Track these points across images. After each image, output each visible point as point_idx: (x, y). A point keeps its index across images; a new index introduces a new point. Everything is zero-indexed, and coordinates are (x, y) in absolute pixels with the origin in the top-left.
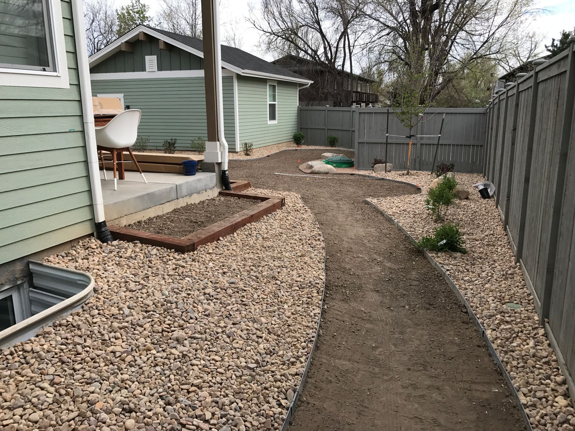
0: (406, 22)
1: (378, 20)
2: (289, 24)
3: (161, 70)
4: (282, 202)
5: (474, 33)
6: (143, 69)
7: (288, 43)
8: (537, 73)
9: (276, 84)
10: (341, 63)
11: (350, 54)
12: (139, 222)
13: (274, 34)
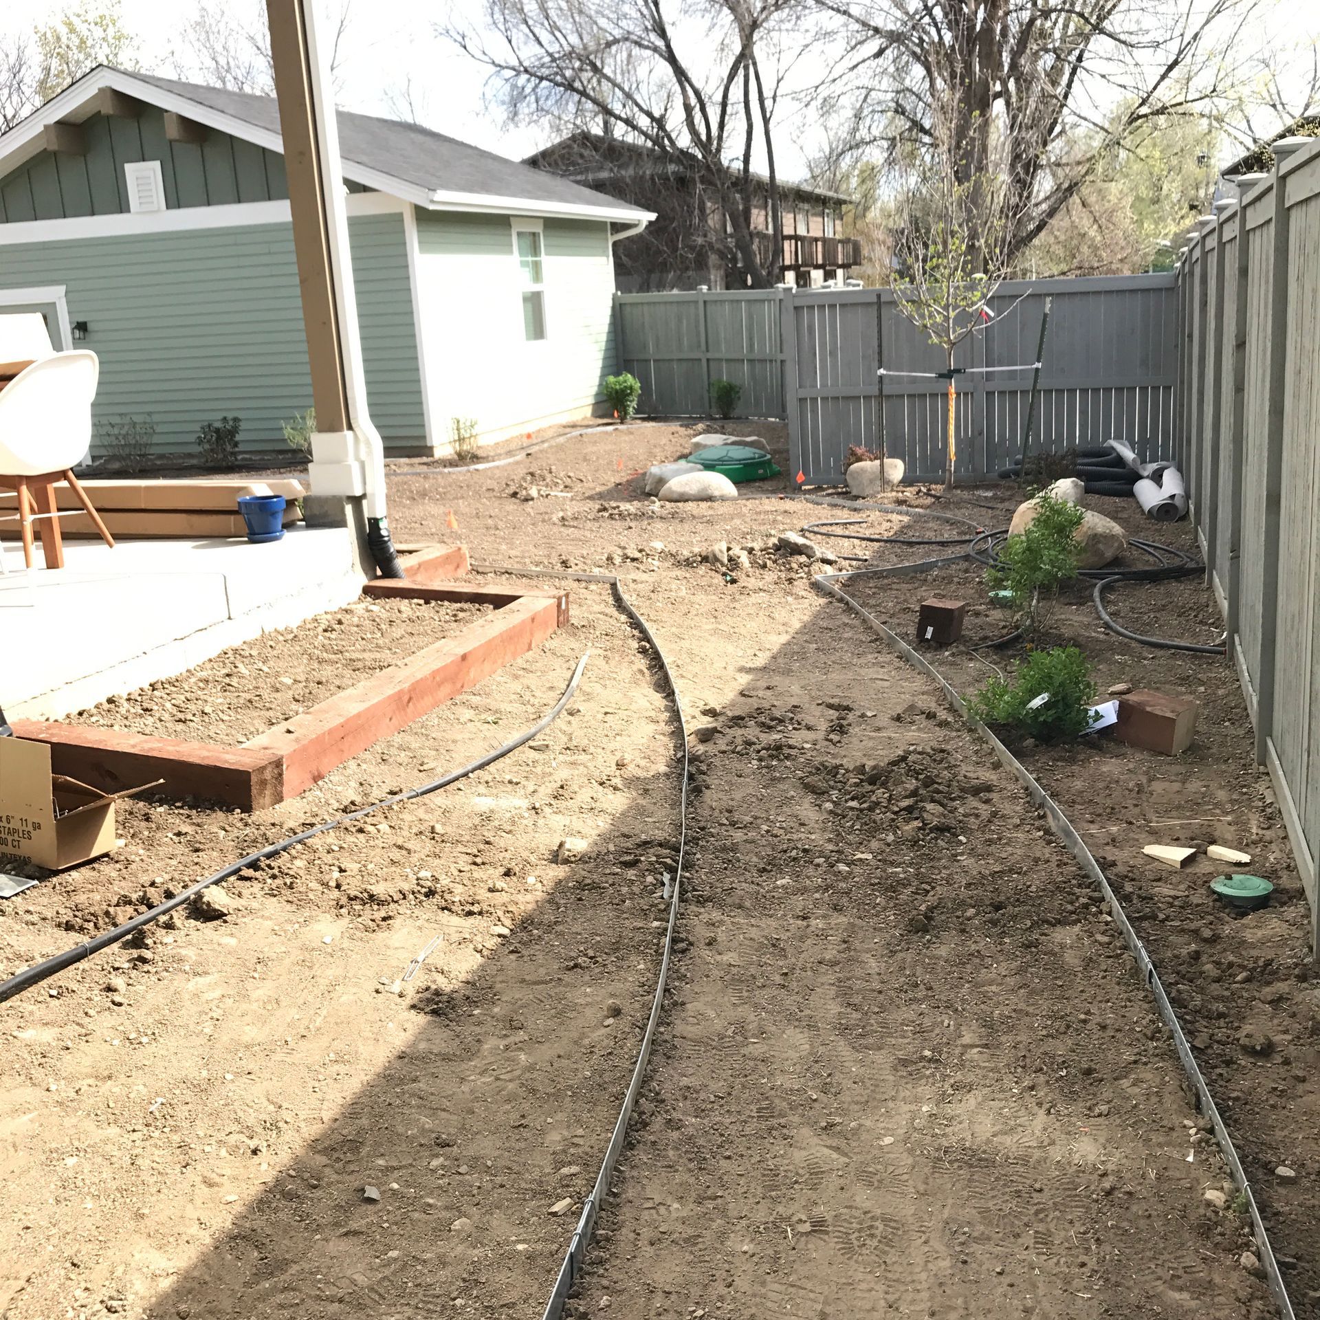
0: (930, 15)
1: (845, 13)
2: (574, 39)
3: (179, 207)
4: (559, 605)
5: (1133, 39)
6: (121, 206)
7: (576, 97)
8: (1283, 179)
9: (539, 229)
10: (740, 152)
11: (766, 121)
12: (110, 701)
13: (526, 71)
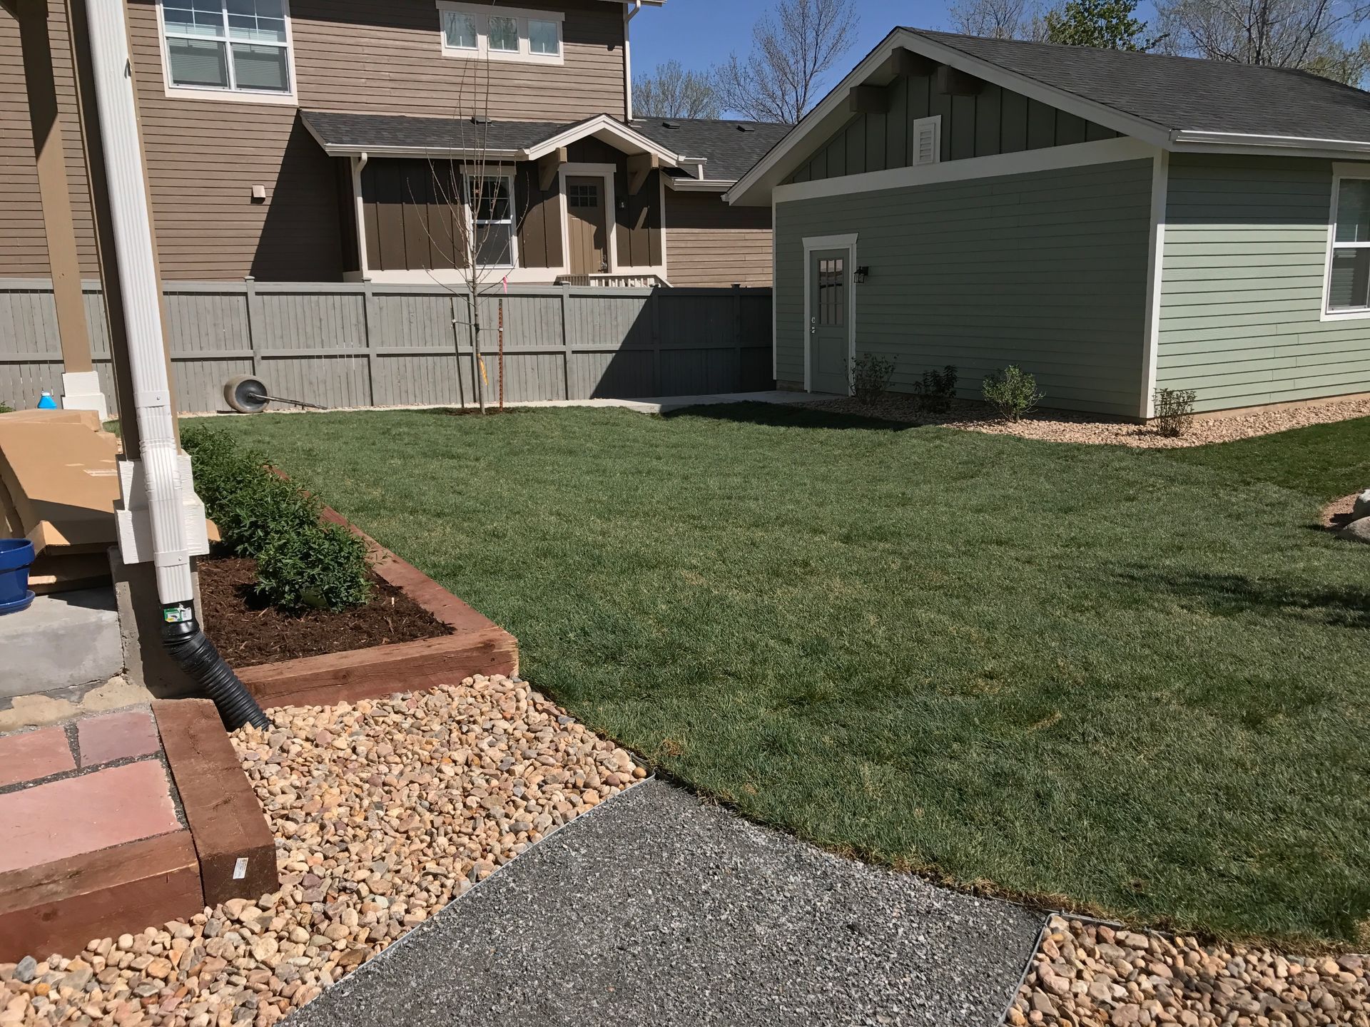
3: (950, 159)
6: (906, 159)
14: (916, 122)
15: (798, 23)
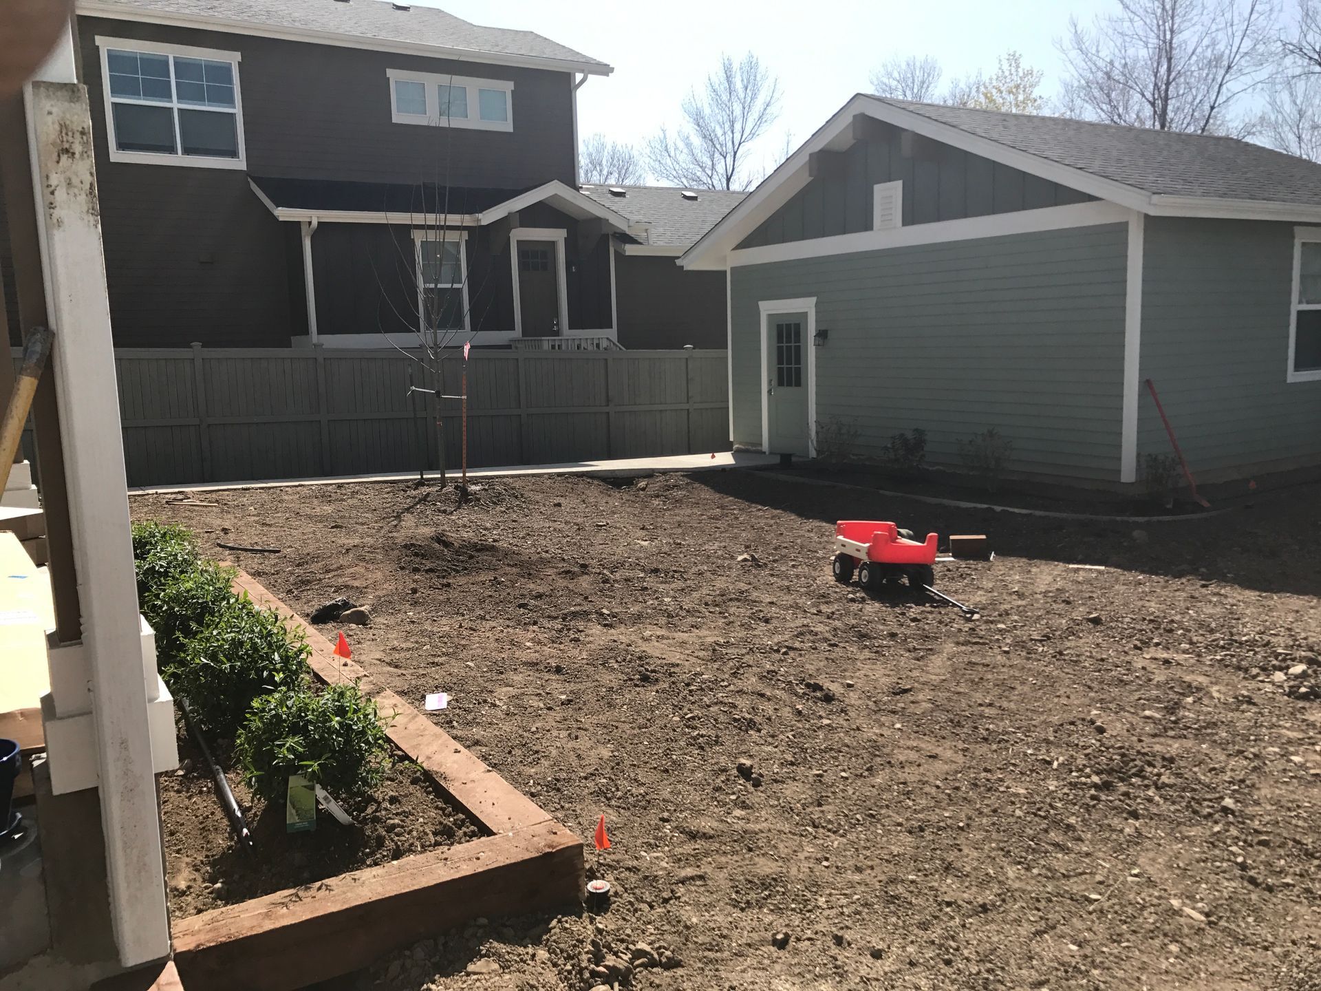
3: (913, 223)
6: (867, 226)
14: (877, 188)
15: (725, 97)
